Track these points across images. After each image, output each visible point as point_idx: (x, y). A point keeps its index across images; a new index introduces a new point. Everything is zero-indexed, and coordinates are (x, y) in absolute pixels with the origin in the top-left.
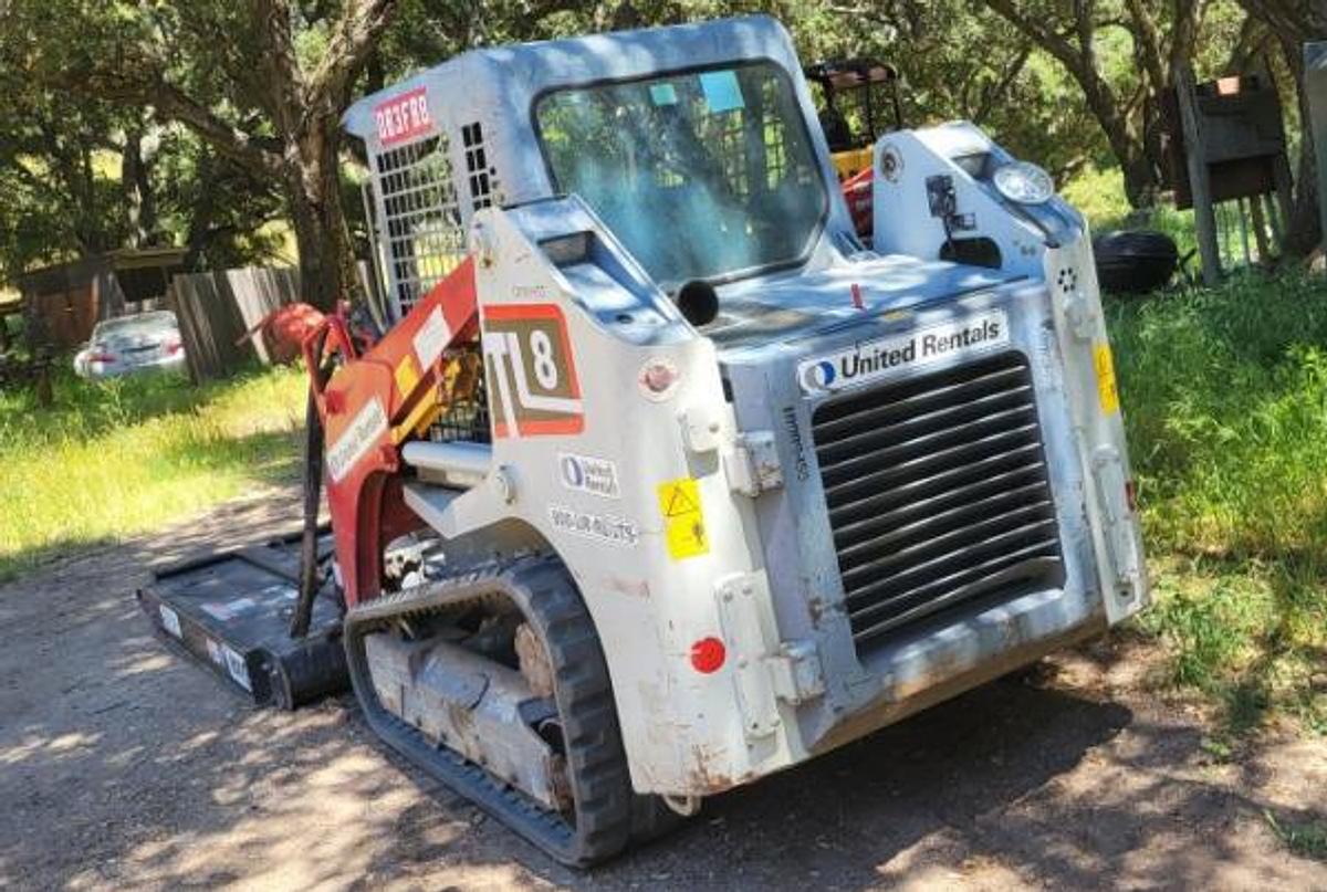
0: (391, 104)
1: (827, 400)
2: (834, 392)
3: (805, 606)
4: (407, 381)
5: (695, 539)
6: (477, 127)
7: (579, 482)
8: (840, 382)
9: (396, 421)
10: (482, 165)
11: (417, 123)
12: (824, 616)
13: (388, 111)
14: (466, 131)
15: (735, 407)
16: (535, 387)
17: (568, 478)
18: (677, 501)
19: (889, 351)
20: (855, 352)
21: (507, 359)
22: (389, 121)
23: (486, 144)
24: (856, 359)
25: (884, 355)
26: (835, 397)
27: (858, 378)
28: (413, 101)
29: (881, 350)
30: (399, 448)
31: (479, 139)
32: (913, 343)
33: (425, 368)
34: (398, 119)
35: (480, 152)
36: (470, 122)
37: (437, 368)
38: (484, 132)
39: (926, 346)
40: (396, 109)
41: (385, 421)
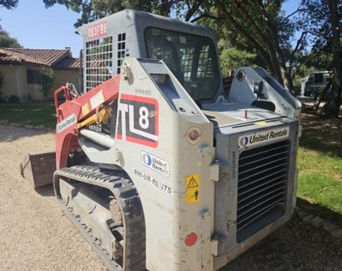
0: (94, 26)
1: (244, 150)
2: (247, 148)
3: (226, 222)
4: (86, 111)
5: (195, 197)
6: (124, 35)
7: (149, 164)
8: (249, 145)
9: (80, 121)
10: (124, 47)
11: (102, 33)
12: (230, 226)
13: (92, 29)
14: (120, 36)
15: (216, 149)
16: (137, 126)
17: (144, 161)
18: (192, 182)
19: (262, 136)
20: (254, 135)
21: (127, 114)
22: (92, 32)
23: (126, 41)
24: (254, 137)
25: (261, 136)
26: (247, 149)
27: (253, 144)
28: (102, 25)
29: (261, 135)
30: (80, 129)
31: (124, 39)
32: (268, 134)
33: (93, 108)
34: (96, 31)
35: (124, 44)
36: (122, 33)
37: (97, 110)
38: (127, 37)
39: (271, 135)
40: (95, 28)
41: (76, 121)
